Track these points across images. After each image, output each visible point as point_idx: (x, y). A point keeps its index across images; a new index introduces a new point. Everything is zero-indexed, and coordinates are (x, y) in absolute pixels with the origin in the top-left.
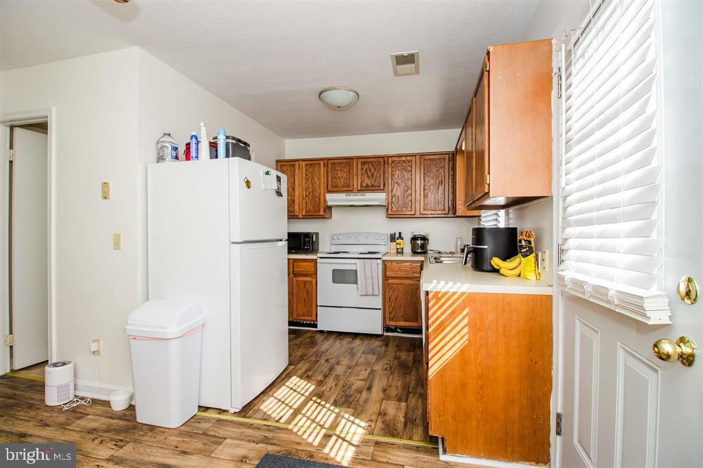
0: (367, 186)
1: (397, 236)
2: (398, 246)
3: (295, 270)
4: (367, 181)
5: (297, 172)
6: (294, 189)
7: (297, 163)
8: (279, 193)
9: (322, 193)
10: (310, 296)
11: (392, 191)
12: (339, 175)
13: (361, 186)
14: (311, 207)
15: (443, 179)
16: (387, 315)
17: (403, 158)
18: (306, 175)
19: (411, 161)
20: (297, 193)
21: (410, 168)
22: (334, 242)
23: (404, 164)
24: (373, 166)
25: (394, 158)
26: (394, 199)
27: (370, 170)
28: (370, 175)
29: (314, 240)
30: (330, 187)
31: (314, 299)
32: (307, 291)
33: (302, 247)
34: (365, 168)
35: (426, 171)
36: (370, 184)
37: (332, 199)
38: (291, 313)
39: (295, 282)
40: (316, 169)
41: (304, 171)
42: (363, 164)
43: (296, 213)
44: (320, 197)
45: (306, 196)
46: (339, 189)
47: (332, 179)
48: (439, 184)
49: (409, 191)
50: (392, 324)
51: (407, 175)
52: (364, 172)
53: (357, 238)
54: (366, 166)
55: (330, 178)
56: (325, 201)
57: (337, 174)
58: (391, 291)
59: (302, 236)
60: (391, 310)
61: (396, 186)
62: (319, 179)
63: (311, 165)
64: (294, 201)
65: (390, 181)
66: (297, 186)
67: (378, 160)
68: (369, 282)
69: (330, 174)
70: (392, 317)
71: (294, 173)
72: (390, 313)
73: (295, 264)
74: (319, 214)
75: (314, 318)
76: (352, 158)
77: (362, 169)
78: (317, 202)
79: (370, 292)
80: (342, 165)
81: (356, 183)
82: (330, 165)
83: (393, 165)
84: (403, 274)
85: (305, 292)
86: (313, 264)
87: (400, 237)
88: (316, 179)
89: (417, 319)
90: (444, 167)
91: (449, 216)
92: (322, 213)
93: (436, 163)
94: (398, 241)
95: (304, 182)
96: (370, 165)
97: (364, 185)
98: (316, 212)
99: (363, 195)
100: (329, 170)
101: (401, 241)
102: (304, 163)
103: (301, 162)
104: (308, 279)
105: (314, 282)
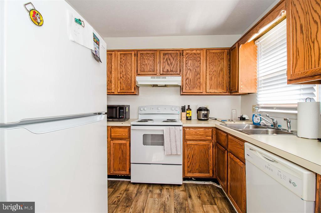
0: (168, 71)
1: (187, 108)
2: (188, 115)
3: (112, 135)
4: (167, 67)
5: (113, 59)
6: (111, 73)
7: (114, 52)
8: (96, 58)
9: (133, 75)
10: (124, 155)
11: (186, 75)
12: (146, 62)
13: (163, 71)
14: (125, 86)
15: (223, 67)
16: (186, 169)
17: (194, 51)
18: (121, 62)
19: (199, 54)
20: (113, 76)
21: (199, 59)
22: (140, 112)
23: (195, 56)
24: (172, 56)
25: (187, 51)
26: (187, 80)
27: (170, 59)
28: (169, 63)
29: (127, 111)
30: (139, 71)
31: (128, 158)
32: (122, 151)
33: (118, 117)
34: (165, 59)
35: (210, 61)
36: (169, 70)
37: (141, 80)
38: (109, 169)
39: (112, 144)
40: (129, 58)
41: (119, 59)
42: (165, 54)
43: (113, 91)
44: (131, 78)
45: (121, 78)
46: (146, 73)
47: (141, 66)
48: (220, 71)
49: (199, 76)
50: (189, 175)
51: (197, 64)
52: (165, 60)
53: (158, 109)
54: (167, 56)
55: (139, 65)
56: (135, 82)
57: (145, 62)
58: (189, 150)
59: (118, 108)
60: (189, 165)
61: (189, 72)
62: (131, 65)
63: (125, 54)
64: (111, 82)
65: (184, 68)
66: (113, 70)
67: (176, 52)
68: (173, 144)
69: (139, 62)
70: (189, 170)
71: (111, 60)
72: (188, 167)
73: (112, 130)
74: (130, 91)
75: (128, 173)
76: (156, 50)
77: (164, 59)
78: (130, 82)
79: (174, 152)
80: (148, 55)
81: (159, 68)
82: (139, 55)
83: (187, 56)
84: (199, 137)
85: (120, 152)
86: (127, 130)
87: (189, 109)
88: (128, 65)
89: (209, 171)
90: (223, 59)
91: (227, 94)
92: (133, 90)
93: (218, 56)
94: (188, 112)
95: (119, 67)
96: (170, 56)
97: (165, 70)
98: (128, 89)
99: (163, 78)
100: (139, 59)
101: (190, 111)
102: (119, 53)
103: (116, 52)
104: (123, 142)
105: (128, 145)
